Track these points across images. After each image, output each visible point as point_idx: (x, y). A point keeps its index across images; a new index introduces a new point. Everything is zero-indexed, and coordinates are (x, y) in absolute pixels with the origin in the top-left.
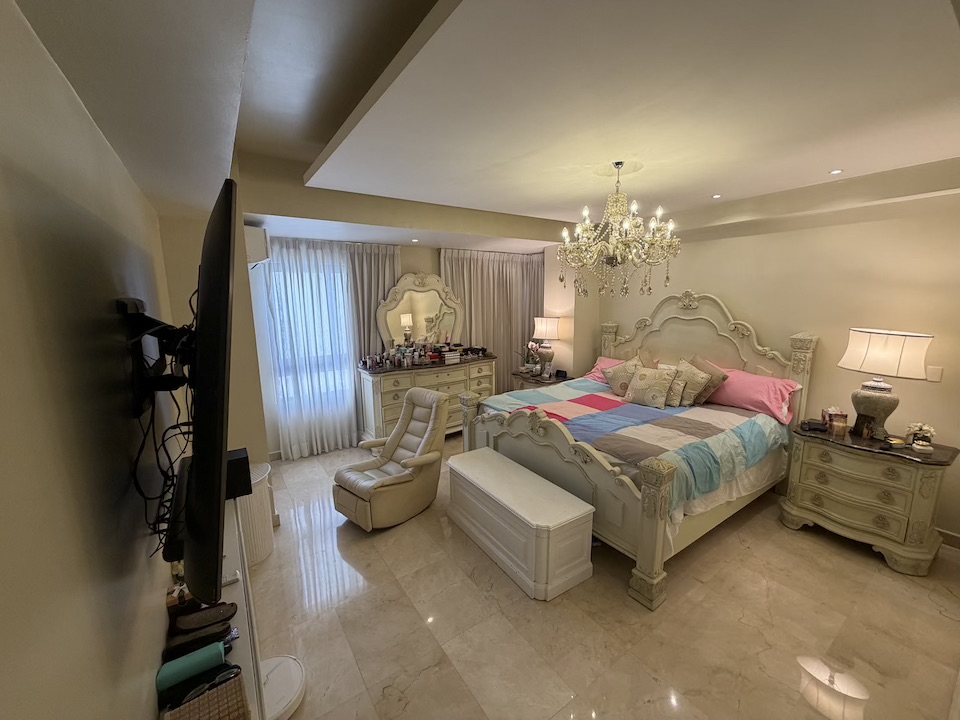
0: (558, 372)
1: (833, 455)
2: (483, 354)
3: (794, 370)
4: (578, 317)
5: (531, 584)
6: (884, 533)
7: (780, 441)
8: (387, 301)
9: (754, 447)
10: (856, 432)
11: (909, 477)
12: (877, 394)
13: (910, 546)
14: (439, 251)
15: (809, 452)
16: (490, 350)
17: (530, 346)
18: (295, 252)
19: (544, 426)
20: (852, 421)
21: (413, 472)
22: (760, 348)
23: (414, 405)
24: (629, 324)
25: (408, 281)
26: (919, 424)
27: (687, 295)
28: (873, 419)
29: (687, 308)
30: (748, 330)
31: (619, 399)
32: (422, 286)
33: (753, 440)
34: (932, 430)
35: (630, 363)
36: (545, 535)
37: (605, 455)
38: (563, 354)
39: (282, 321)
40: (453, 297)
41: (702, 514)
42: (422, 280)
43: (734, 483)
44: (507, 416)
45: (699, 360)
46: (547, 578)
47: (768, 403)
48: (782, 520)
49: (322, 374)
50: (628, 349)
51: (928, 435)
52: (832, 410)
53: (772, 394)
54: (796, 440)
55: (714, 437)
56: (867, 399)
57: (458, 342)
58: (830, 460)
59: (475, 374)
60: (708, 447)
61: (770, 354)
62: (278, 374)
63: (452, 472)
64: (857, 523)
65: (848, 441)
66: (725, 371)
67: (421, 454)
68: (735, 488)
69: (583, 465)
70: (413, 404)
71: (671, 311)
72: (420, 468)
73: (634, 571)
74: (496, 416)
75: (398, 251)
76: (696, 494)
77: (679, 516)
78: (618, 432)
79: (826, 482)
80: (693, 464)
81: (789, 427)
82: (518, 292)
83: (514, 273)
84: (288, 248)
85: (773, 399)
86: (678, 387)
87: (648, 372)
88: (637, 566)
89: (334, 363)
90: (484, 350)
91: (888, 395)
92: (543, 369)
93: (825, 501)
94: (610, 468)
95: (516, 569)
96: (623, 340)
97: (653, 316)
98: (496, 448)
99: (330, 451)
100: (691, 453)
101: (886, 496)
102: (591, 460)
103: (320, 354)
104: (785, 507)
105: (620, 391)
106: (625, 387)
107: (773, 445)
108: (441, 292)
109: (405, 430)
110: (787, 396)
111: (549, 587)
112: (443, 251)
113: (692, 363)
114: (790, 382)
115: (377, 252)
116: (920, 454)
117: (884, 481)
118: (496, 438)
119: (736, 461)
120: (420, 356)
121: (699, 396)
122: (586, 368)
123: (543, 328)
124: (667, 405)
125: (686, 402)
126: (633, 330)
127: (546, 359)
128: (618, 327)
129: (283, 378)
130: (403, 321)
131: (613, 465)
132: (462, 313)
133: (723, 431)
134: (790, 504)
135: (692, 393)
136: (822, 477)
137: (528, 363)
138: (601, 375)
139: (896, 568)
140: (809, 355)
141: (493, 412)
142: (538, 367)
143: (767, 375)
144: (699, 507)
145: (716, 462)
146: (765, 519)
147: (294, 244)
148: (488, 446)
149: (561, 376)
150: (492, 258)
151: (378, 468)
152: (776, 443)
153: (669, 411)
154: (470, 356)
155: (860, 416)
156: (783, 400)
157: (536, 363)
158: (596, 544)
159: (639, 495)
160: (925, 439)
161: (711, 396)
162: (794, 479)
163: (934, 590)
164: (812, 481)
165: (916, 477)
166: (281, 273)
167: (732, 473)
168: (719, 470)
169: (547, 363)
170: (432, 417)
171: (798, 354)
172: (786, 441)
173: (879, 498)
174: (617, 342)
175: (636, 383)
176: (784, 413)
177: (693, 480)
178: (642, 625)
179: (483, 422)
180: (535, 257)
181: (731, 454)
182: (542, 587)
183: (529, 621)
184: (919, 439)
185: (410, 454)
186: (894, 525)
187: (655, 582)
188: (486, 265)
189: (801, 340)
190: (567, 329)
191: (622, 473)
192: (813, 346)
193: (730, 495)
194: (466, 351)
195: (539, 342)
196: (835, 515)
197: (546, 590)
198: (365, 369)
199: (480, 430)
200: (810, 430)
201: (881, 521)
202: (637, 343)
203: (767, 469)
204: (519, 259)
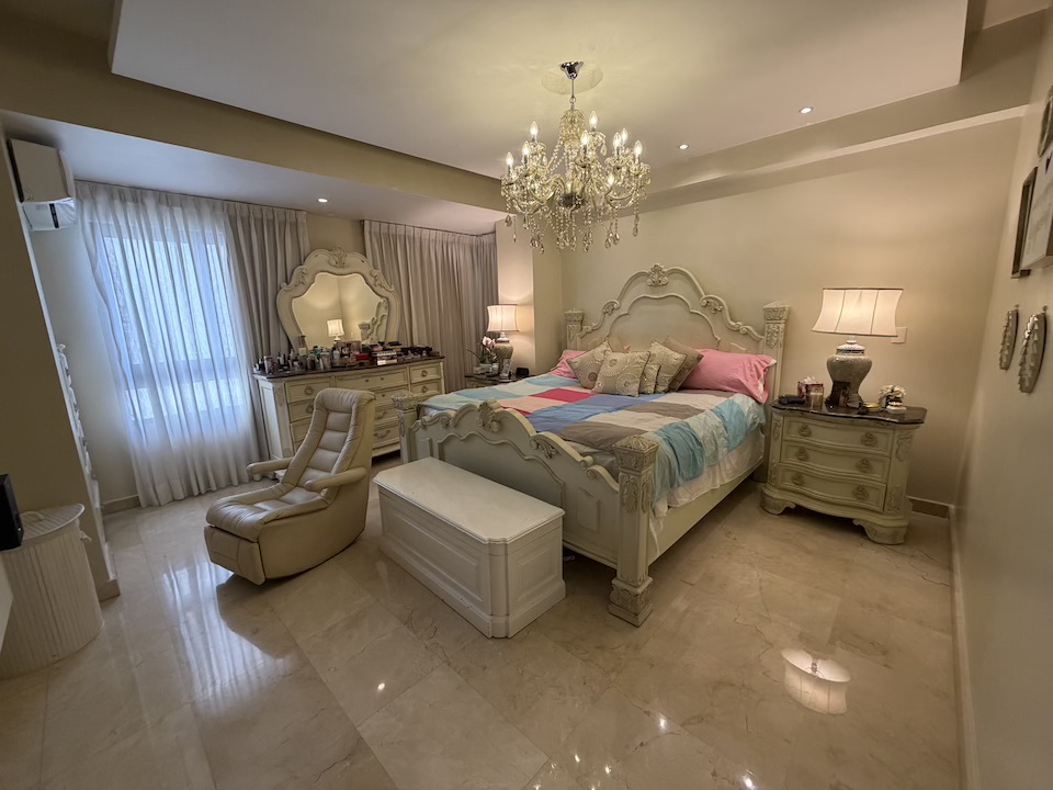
0: (518, 369)
1: (812, 428)
2: (428, 354)
3: (768, 343)
4: (538, 302)
5: (486, 618)
6: (864, 505)
7: (758, 421)
8: (293, 282)
9: (735, 428)
10: (832, 401)
11: (886, 439)
12: (851, 357)
13: (888, 514)
14: (361, 223)
15: (788, 427)
16: (437, 349)
17: (484, 342)
18: (137, 208)
19: (498, 419)
20: (827, 392)
21: (327, 497)
22: (733, 324)
23: (328, 411)
24: (594, 309)
25: (319, 258)
26: (890, 386)
27: (657, 270)
28: (849, 383)
29: (656, 286)
30: (721, 304)
31: (589, 391)
32: (340, 268)
33: (733, 419)
34: (903, 391)
35: (599, 350)
36: (502, 552)
37: (574, 444)
38: (523, 348)
39: (123, 308)
40: (385, 284)
41: (687, 505)
42: (340, 259)
43: (717, 467)
44: (452, 414)
45: (673, 342)
46: (508, 607)
47: (744, 382)
48: (764, 506)
49: (198, 386)
50: (595, 338)
51: (900, 396)
52: (808, 381)
53: (747, 371)
54: (775, 416)
55: (694, 417)
56: (842, 362)
57: (395, 340)
58: (809, 434)
59: (417, 377)
60: (689, 427)
61: (743, 329)
62: (123, 385)
63: (383, 491)
64: (839, 498)
65: (825, 410)
66: (699, 351)
67: (337, 472)
68: (718, 474)
69: (548, 461)
70: (326, 409)
71: (640, 290)
72: (337, 490)
73: (613, 582)
74: (439, 416)
75: (302, 218)
76: (681, 481)
77: (662, 508)
78: (587, 420)
79: (806, 459)
80: (674, 445)
81: (765, 406)
82: (469, 282)
83: (462, 258)
84: (123, 201)
85: (749, 376)
86: (651, 372)
87: (619, 356)
88: (618, 575)
89: (218, 368)
90: (428, 350)
91: (862, 357)
92: (500, 369)
93: (805, 478)
94: (579, 458)
95: (467, 603)
96: (590, 328)
97: (621, 298)
98: (442, 458)
99: (219, 488)
100: (672, 434)
101: (865, 465)
102: (557, 452)
103: (192, 357)
104: (767, 492)
105: (589, 382)
106: (594, 377)
107: (752, 425)
108: (368, 276)
109: (317, 445)
110: (762, 373)
111: (512, 618)
112: (367, 223)
113: (665, 345)
114: (765, 357)
115: (271, 217)
116: (896, 415)
117: (863, 448)
118: (441, 445)
119: (719, 443)
120: (342, 355)
121: (674, 380)
122: (549, 363)
123: (498, 318)
124: (641, 393)
125: (661, 388)
126: (599, 316)
127: (504, 355)
128: (583, 315)
129: (133, 392)
130: (330, 328)
131: (583, 455)
132: (398, 303)
133: (702, 411)
134: (770, 487)
135: (666, 377)
136: (803, 454)
137: (483, 362)
138: (569, 369)
139: (875, 540)
140: (782, 326)
141: (434, 413)
142: (496, 366)
143: (741, 352)
144: (684, 496)
145: (699, 444)
146: (748, 506)
147: (132, 195)
148: (432, 455)
149: (522, 373)
150: (433, 237)
151: (277, 499)
152: (754, 423)
153: (643, 398)
154: (411, 356)
155: (836, 384)
156: (759, 377)
157: (492, 362)
158: (568, 558)
159: (616, 487)
160: (897, 400)
161: (686, 379)
162: (774, 459)
163: (912, 556)
164: (793, 460)
165: (893, 439)
166: (116, 241)
167: (715, 456)
168: (702, 451)
169: (506, 361)
170: (352, 422)
171: (772, 326)
172: (763, 421)
173: (858, 467)
174: (584, 332)
175: (607, 370)
176: (760, 391)
177: (676, 464)
178: (628, 647)
179: (424, 427)
180: (485, 239)
181: (713, 434)
182: (501, 620)
183: (485, 668)
184: (892, 401)
185: (322, 475)
186: (872, 493)
187: (640, 591)
188: (425, 244)
189: (773, 310)
190: (526, 319)
191: (595, 463)
192: (785, 315)
193: (714, 482)
194: (405, 351)
195: (495, 335)
196: (817, 493)
197: (507, 624)
198: (264, 373)
199: (422, 438)
200: (789, 403)
201: (861, 492)
202: (605, 331)
203: (747, 453)
204: (467, 240)
